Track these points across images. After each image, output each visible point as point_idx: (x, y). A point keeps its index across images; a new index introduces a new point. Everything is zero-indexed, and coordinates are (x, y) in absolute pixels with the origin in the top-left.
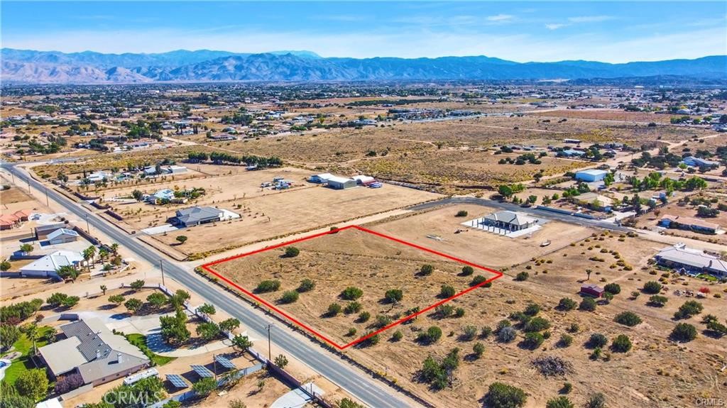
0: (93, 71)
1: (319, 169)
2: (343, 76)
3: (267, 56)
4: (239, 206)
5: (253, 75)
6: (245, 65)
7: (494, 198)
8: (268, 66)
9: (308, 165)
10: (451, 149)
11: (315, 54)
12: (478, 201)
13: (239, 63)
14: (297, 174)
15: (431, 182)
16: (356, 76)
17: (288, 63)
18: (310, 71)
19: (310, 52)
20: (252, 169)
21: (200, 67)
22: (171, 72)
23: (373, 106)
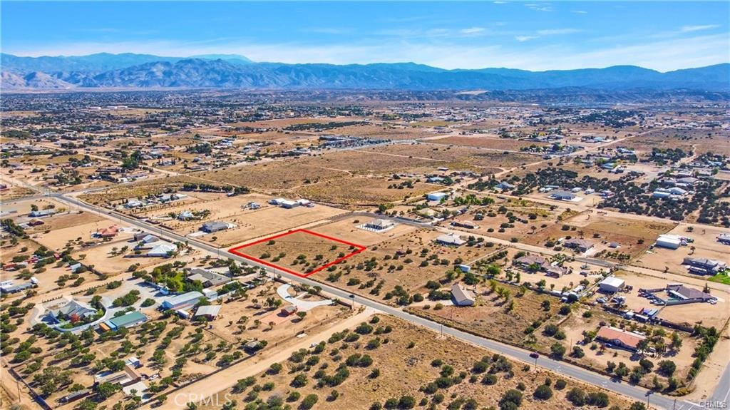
0: (9, 76)
1: (274, 194)
2: (275, 83)
3: (196, 61)
4: (235, 221)
5: (183, 81)
6: (174, 71)
7: (377, 212)
8: (197, 72)
9: (266, 191)
10: (361, 176)
11: (246, 58)
12: (367, 214)
13: (167, 69)
14: (261, 198)
15: (344, 202)
16: (289, 83)
17: (218, 69)
18: (241, 78)
19: (240, 56)
20: (231, 195)
21: (126, 73)
22: (95, 78)
23: (306, 131)
